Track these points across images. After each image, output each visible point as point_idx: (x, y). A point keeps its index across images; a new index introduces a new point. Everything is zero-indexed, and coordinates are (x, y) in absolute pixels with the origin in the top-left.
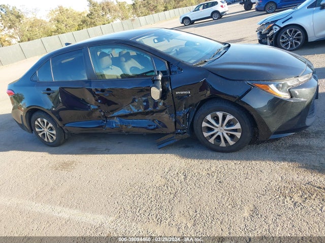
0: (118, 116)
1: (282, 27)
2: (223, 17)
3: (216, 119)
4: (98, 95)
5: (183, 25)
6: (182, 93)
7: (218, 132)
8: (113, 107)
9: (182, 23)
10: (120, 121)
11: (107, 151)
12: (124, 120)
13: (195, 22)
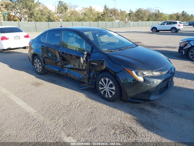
0: (68, 68)
1: (193, 45)
2: (179, 32)
3: (105, 81)
4: (61, 55)
5: (152, 31)
6: (94, 63)
7: (105, 89)
8: (66, 62)
9: (152, 30)
10: (68, 70)
11: (59, 84)
12: (70, 70)
13: (160, 32)
